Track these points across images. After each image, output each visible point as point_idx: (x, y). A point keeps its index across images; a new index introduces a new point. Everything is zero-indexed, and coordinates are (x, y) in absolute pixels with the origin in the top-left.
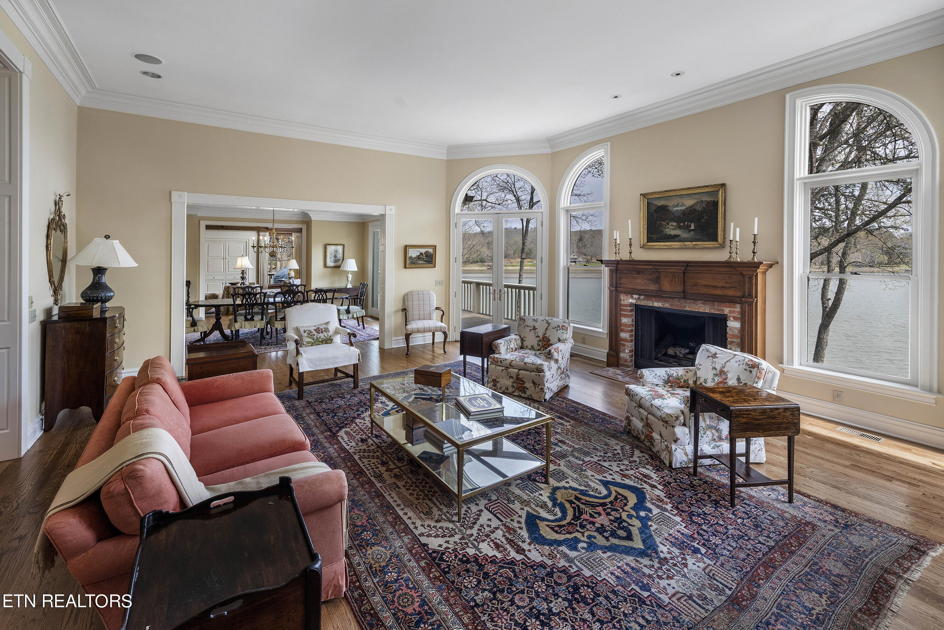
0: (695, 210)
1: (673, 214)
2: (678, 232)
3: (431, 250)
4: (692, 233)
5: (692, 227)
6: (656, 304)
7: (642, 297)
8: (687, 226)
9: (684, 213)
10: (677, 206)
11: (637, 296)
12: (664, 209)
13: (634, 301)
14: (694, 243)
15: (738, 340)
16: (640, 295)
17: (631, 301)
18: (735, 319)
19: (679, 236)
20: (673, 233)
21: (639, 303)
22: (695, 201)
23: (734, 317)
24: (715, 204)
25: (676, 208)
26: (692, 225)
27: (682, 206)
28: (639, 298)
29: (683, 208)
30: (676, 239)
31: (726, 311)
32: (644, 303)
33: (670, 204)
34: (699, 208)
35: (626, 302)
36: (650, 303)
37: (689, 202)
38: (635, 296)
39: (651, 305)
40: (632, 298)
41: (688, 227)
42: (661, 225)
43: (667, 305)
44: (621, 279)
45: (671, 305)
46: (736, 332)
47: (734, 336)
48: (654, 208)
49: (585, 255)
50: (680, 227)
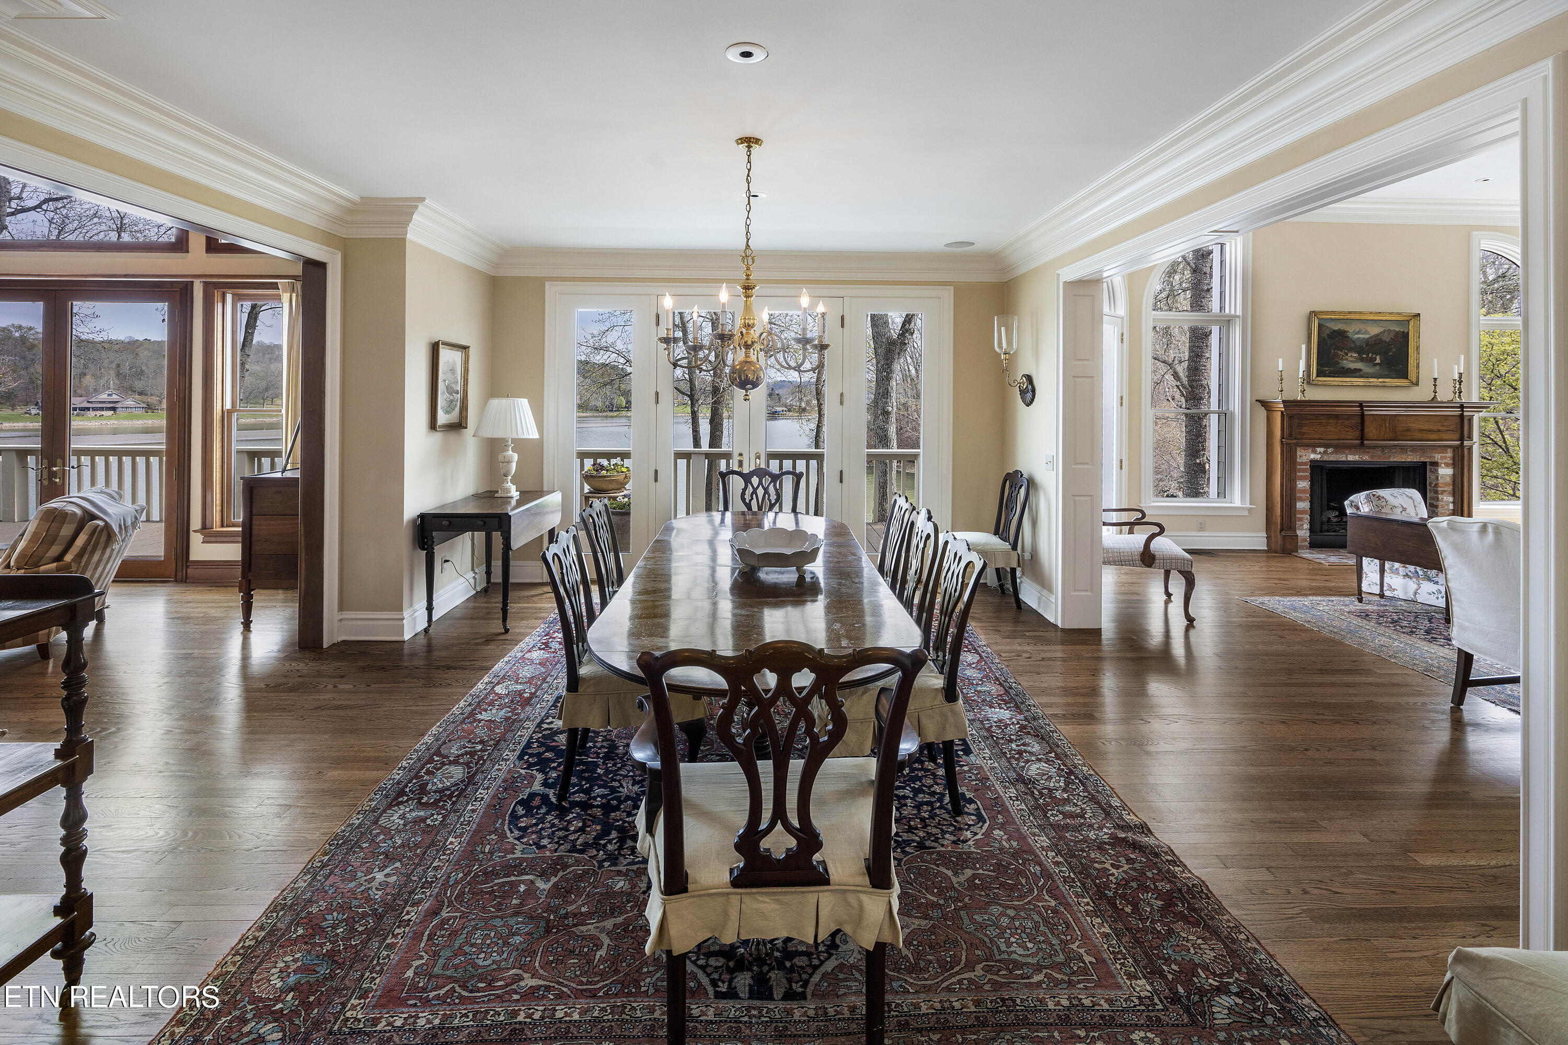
0: (1381, 340)
1: (1354, 342)
2: (1359, 365)
4: (1378, 367)
5: (1378, 361)
6: (1351, 458)
7: (1330, 450)
8: (1371, 358)
9: (1367, 342)
10: (1358, 333)
11: (1322, 450)
12: (1341, 335)
13: (1318, 457)
14: (1381, 380)
15: (1450, 488)
16: (1327, 446)
17: (1312, 456)
18: (1447, 465)
19: (1360, 370)
20: (1353, 366)
21: (1326, 458)
22: (1382, 329)
23: (1445, 464)
24: (1406, 336)
25: (1358, 336)
26: (1378, 358)
27: (1366, 332)
28: (1325, 452)
29: (1367, 336)
30: (1357, 374)
31: (1437, 457)
32: (1333, 456)
33: (1351, 329)
34: (1386, 338)
35: (1304, 459)
36: (1342, 458)
37: (1374, 330)
38: (1319, 450)
39: (1344, 459)
40: (1314, 452)
41: (1371, 361)
42: (1336, 355)
43: (1366, 458)
45: (1372, 456)
46: (1449, 480)
47: (1446, 484)
48: (1328, 332)
49: (141, 394)
50: (1362, 360)
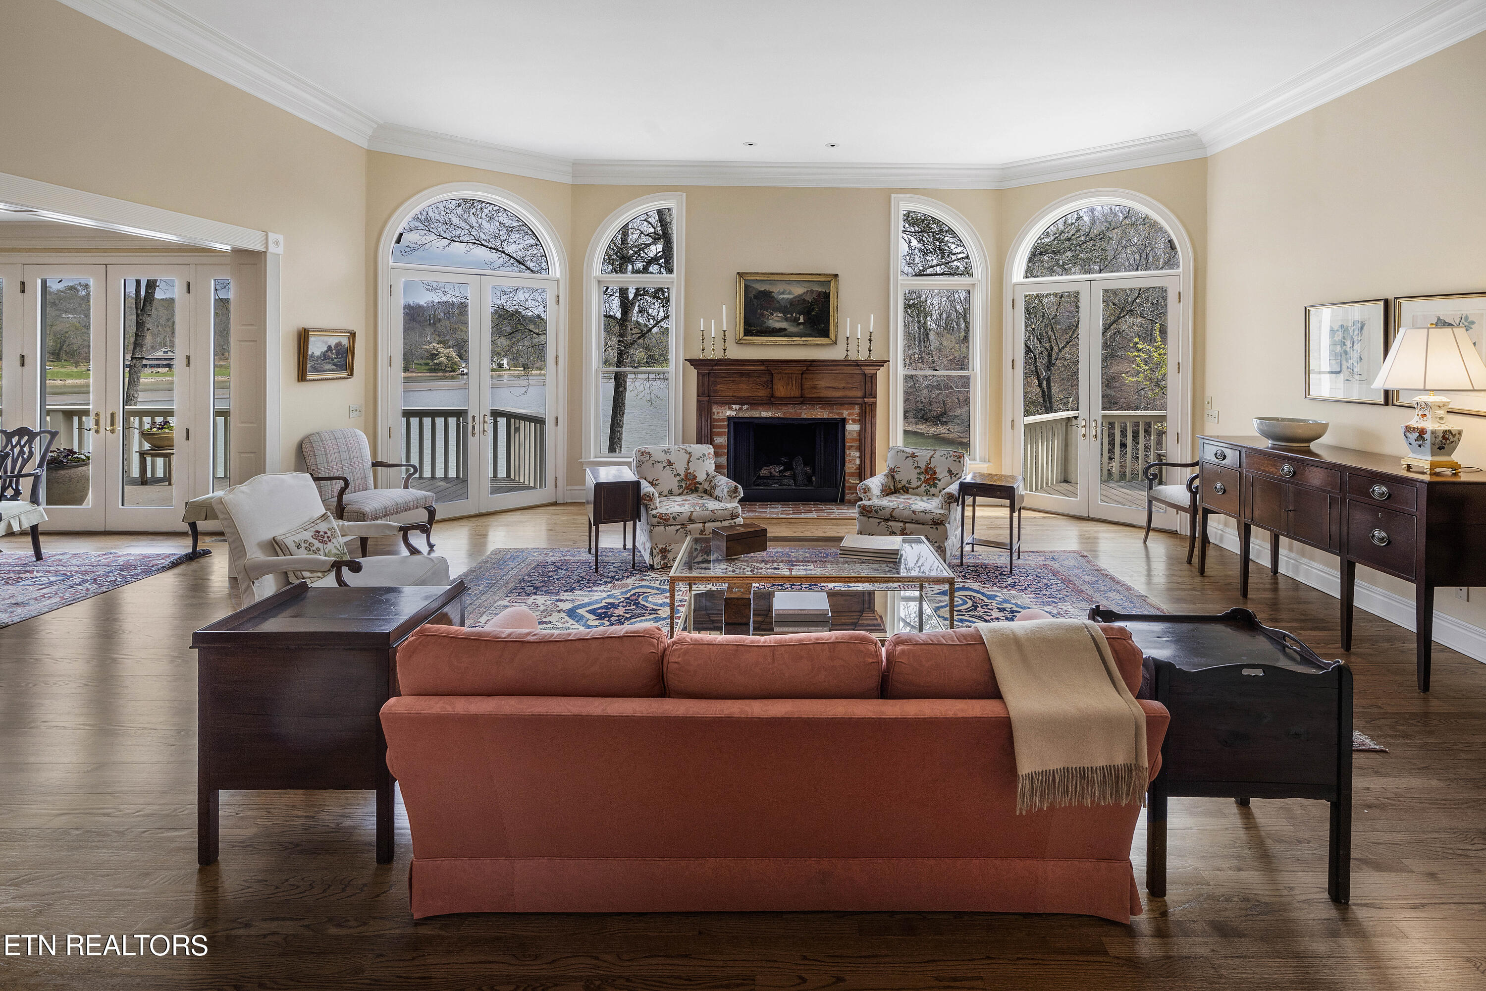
0: (804, 300)
1: (779, 302)
2: (784, 325)
3: (345, 341)
4: (801, 327)
5: (802, 320)
6: (764, 414)
7: (745, 407)
8: (795, 318)
9: (792, 303)
10: (783, 293)
11: (738, 407)
12: (766, 296)
13: (733, 414)
14: (804, 339)
15: (857, 444)
16: (742, 404)
17: (729, 413)
18: (854, 421)
19: (785, 329)
20: (778, 325)
21: (741, 415)
22: (805, 290)
23: (853, 420)
24: (827, 296)
25: (782, 296)
26: (801, 317)
27: (789, 293)
28: (741, 409)
29: (791, 297)
30: (782, 334)
31: (845, 414)
32: (748, 413)
33: (775, 289)
34: (809, 298)
35: (721, 416)
36: (756, 414)
37: (798, 291)
38: (734, 407)
39: (758, 416)
40: (731, 409)
41: (796, 320)
42: (762, 315)
43: (779, 414)
44: (715, 384)
45: (785, 413)
46: (855, 435)
47: (853, 440)
48: (754, 293)
50: (786, 319)
